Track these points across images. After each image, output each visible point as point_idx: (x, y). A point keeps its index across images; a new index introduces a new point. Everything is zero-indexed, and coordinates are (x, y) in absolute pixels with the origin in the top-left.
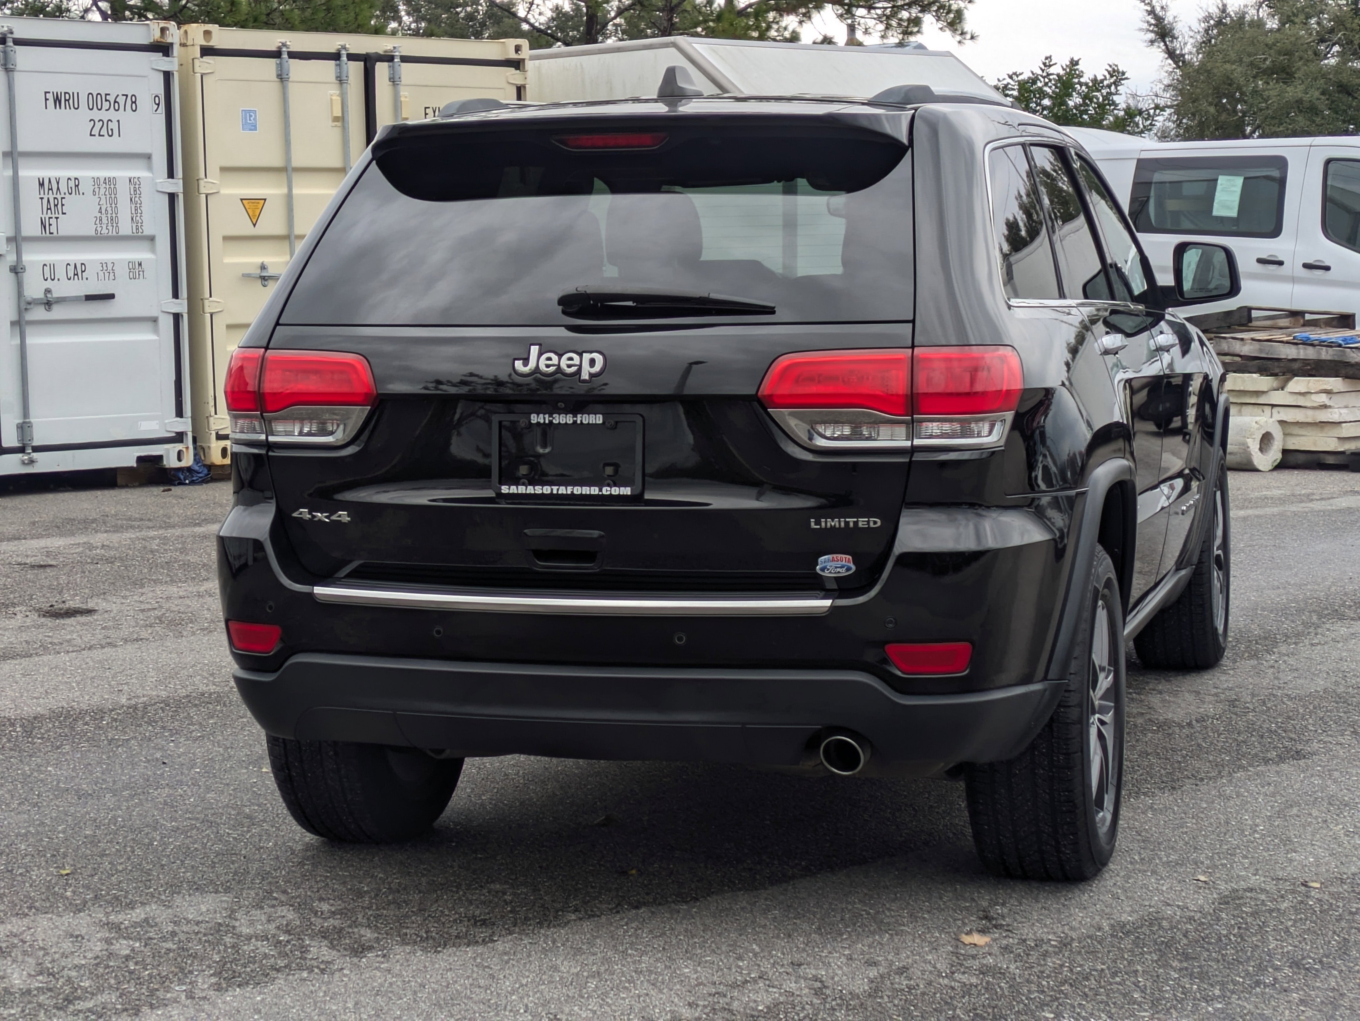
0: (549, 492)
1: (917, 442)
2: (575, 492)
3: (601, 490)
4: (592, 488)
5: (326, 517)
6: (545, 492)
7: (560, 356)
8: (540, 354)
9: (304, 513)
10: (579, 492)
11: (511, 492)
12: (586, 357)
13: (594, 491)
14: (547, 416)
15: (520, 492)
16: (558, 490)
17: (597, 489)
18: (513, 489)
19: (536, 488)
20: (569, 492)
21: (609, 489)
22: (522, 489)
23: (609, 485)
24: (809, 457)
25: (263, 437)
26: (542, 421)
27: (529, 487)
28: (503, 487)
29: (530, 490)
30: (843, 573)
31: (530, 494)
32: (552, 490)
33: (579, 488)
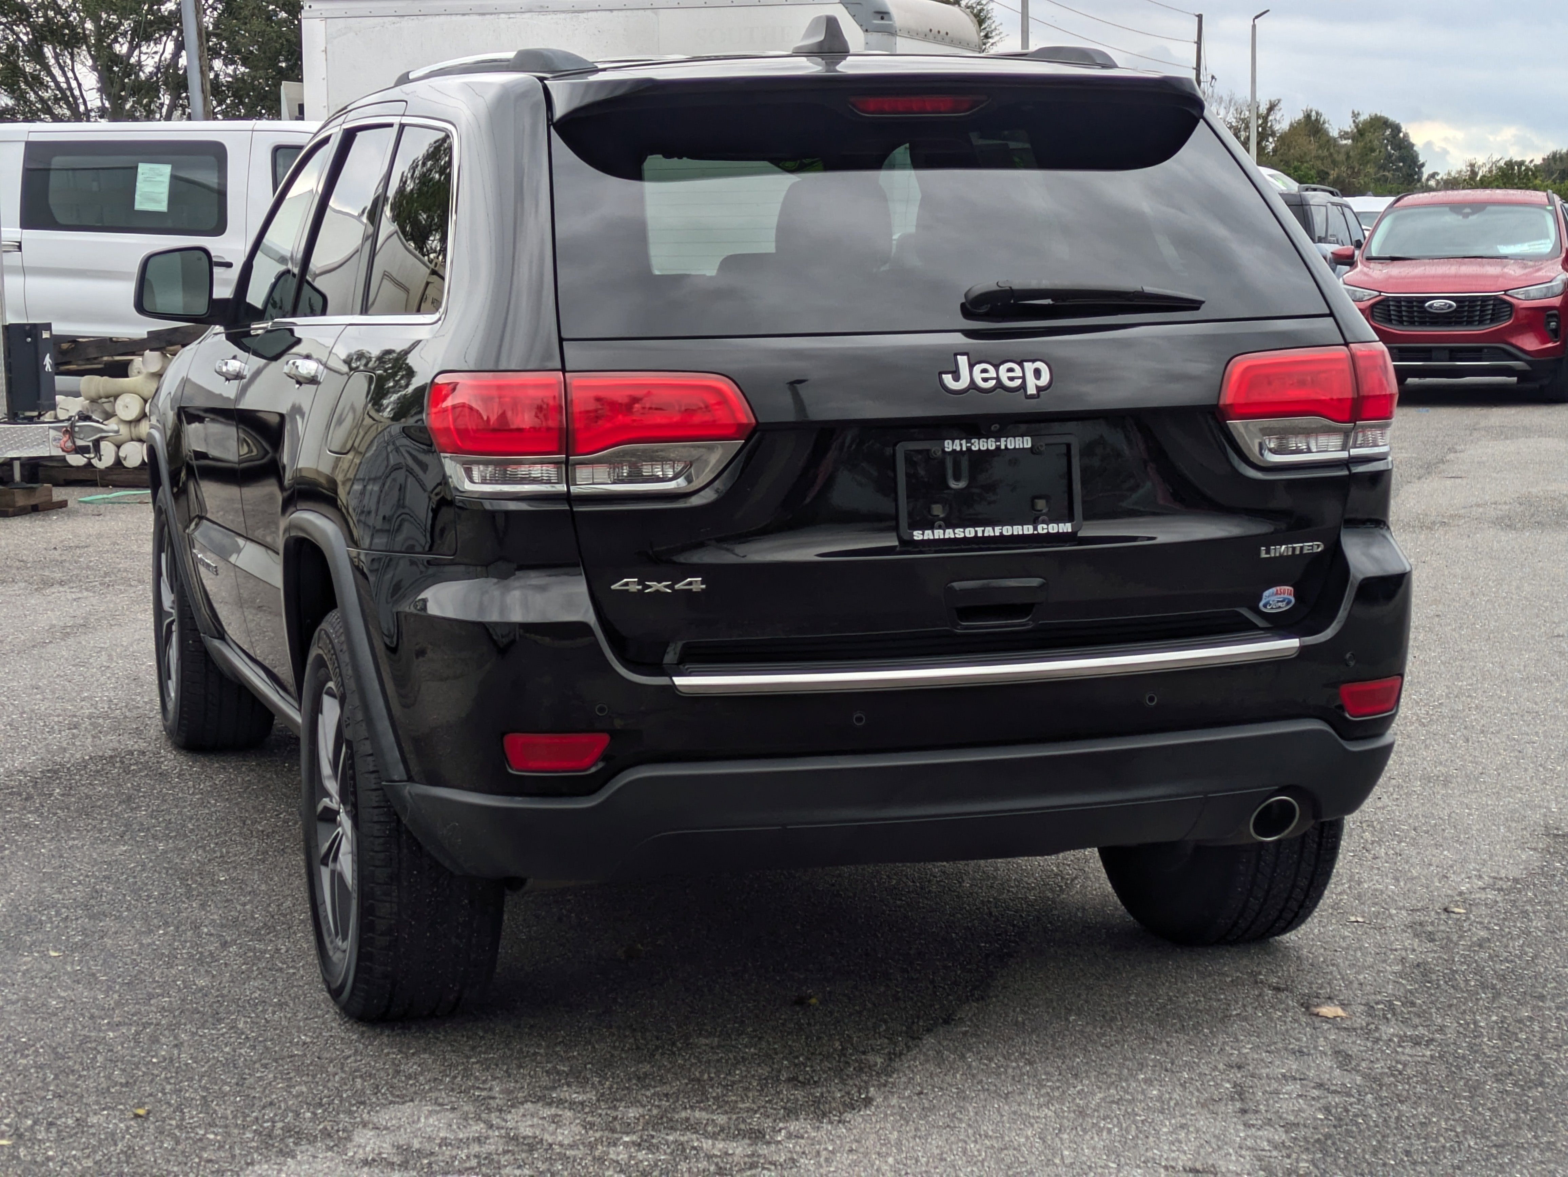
0: (973, 535)
1: (1354, 452)
2: (1005, 533)
3: (1035, 529)
4: (1025, 527)
5: (666, 586)
6: (968, 535)
7: (996, 367)
8: (971, 366)
9: (632, 584)
10: (1010, 533)
11: (926, 538)
12: (1029, 367)
13: (1028, 530)
14: (964, 442)
15: (936, 537)
16: (983, 532)
17: (1031, 527)
18: (928, 535)
19: (957, 531)
20: (997, 534)
21: (1045, 526)
22: (939, 534)
23: (1043, 522)
24: (1258, 475)
25: (562, 488)
26: (958, 449)
27: (947, 531)
28: (915, 533)
29: (949, 534)
30: (1284, 607)
31: (950, 539)
32: (976, 532)
33: (1009, 528)
